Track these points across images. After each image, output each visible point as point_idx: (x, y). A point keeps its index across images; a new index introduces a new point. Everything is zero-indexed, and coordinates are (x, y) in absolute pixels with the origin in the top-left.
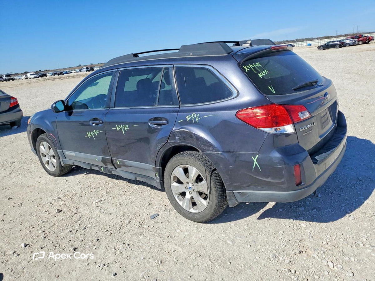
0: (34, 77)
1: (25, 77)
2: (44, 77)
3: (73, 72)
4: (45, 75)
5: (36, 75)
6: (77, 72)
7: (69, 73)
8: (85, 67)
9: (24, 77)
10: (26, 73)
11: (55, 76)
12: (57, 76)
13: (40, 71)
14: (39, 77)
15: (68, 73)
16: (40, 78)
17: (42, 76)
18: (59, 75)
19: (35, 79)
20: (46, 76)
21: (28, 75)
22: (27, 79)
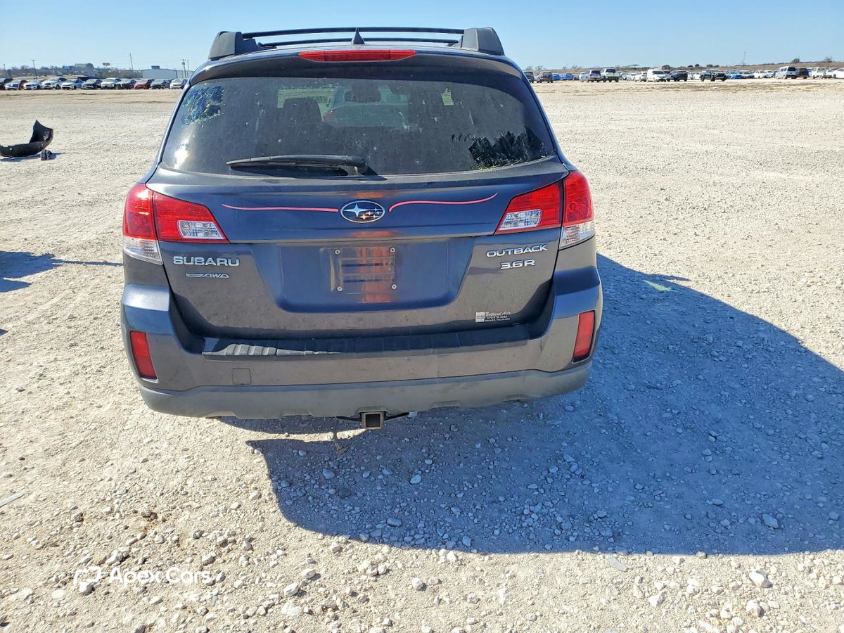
0: (658, 78)
1: (642, 78)
2: (682, 82)
3: (756, 75)
4: (684, 77)
5: (664, 75)
6: (765, 77)
7: (746, 78)
8: (787, 67)
9: (640, 76)
10: (646, 69)
11: (706, 80)
12: (707, 81)
13: (697, 65)
14: (669, 80)
15: (743, 78)
16: (672, 82)
17: (676, 79)
18: (713, 80)
19: (660, 83)
20: (686, 80)
21: (650, 72)
22: (645, 81)
